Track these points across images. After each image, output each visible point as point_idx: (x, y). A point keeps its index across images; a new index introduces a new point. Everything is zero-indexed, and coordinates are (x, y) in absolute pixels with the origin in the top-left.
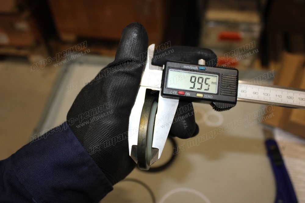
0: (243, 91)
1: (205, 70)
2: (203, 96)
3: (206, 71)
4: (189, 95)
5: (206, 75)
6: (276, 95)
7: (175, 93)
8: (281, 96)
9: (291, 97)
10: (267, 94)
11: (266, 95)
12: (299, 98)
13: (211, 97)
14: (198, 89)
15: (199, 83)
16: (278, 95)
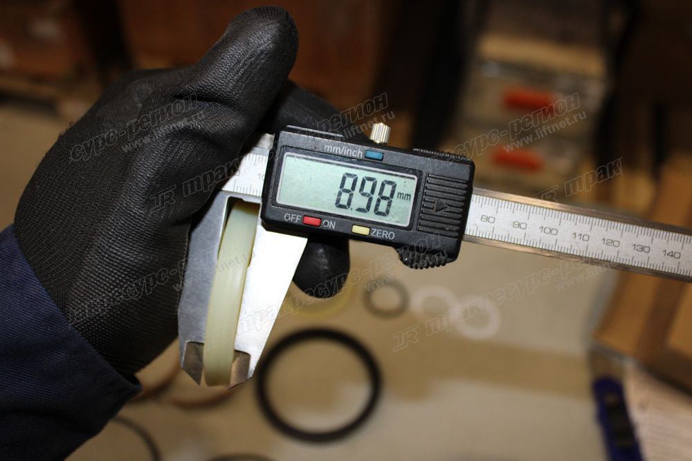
0: (488, 219)
1: (382, 160)
2: (371, 232)
3: (383, 162)
4: (334, 227)
5: (384, 173)
6: (575, 234)
7: (295, 219)
8: (586, 238)
9: (613, 242)
10: (551, 230)
11: (547, 230)
12: (635, 245)
13: (391, 235)
14: (359, 210)
15: (364, 194)
16: (581, 235)
